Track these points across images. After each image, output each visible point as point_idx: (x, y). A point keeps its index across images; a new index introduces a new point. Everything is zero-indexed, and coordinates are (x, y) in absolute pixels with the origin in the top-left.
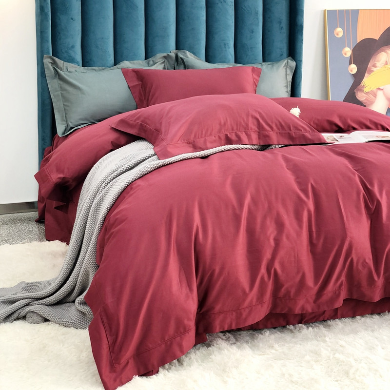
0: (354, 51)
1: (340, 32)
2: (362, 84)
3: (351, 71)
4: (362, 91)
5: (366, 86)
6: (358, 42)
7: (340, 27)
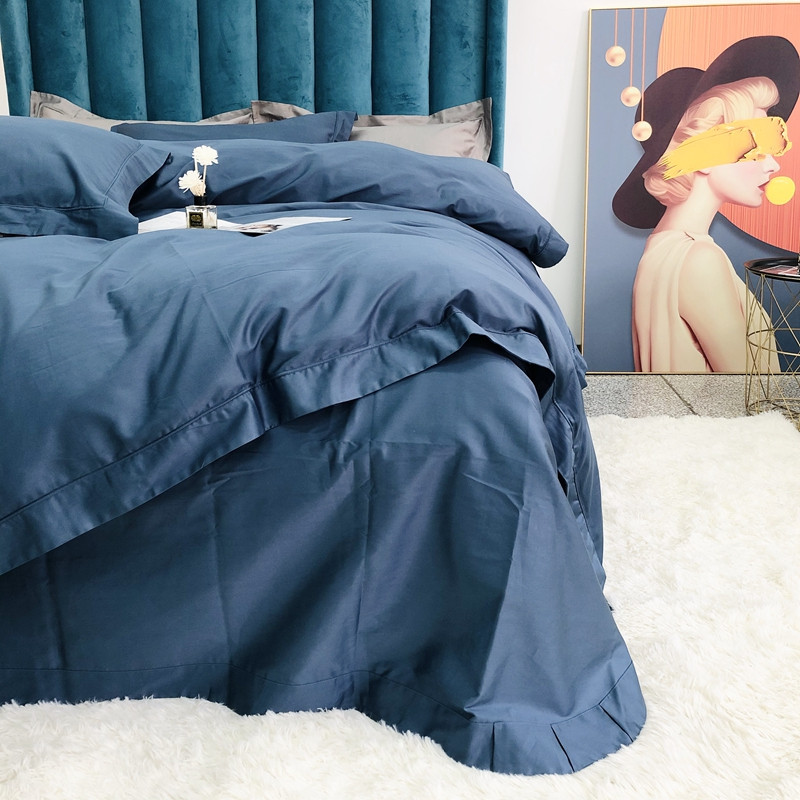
1: (619, 54)
3: (639, 135)
5: (669, 166)
6: (659, 75)
7: (619, 45)
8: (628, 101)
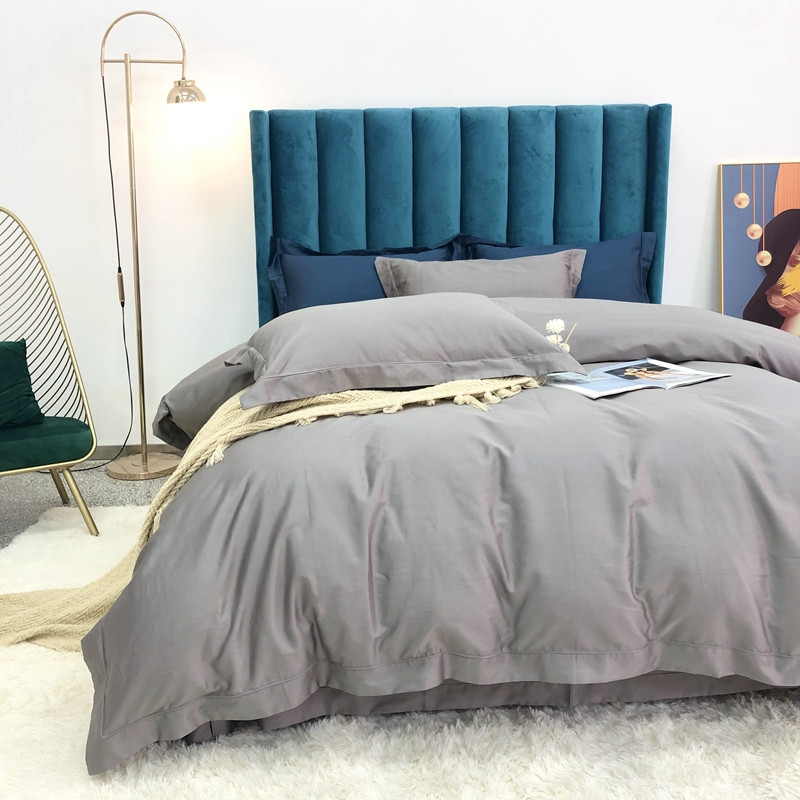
0: (767, 230)
1: (746, 199)
2: (780, 283)
3: (762, 261)
4: (780, 293)
5: (786, 285)
6: (776, 215)
7: (744, 192)
8: (752, 235)
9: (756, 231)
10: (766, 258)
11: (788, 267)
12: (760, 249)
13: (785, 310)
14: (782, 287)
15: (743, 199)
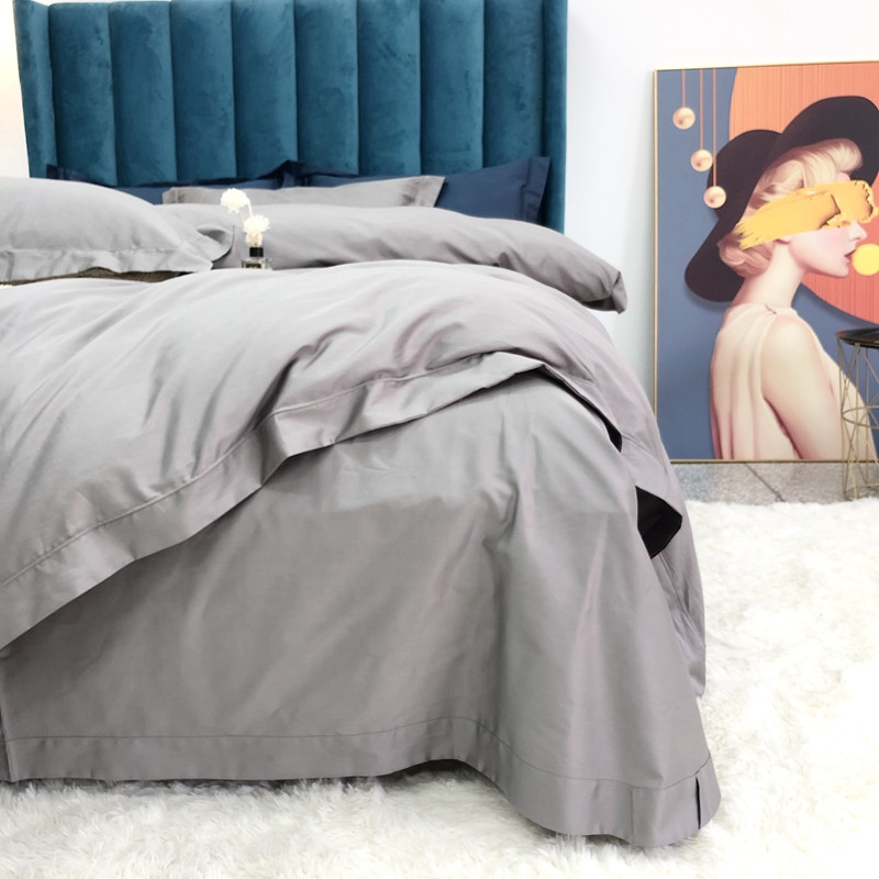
2: (736, 231)
4: (737, 245)
5: (746, 234)
6: (732, 137)
7: (687, 106)
9: (705, 160)
10: (717, 196)
11: (749, 209)
12: (710, 184)
13: (745, 267)
14: (740, 236)
15: (686, 117)
